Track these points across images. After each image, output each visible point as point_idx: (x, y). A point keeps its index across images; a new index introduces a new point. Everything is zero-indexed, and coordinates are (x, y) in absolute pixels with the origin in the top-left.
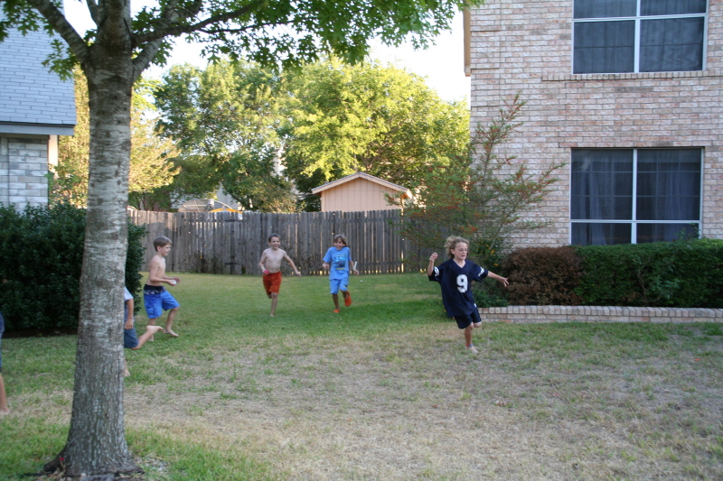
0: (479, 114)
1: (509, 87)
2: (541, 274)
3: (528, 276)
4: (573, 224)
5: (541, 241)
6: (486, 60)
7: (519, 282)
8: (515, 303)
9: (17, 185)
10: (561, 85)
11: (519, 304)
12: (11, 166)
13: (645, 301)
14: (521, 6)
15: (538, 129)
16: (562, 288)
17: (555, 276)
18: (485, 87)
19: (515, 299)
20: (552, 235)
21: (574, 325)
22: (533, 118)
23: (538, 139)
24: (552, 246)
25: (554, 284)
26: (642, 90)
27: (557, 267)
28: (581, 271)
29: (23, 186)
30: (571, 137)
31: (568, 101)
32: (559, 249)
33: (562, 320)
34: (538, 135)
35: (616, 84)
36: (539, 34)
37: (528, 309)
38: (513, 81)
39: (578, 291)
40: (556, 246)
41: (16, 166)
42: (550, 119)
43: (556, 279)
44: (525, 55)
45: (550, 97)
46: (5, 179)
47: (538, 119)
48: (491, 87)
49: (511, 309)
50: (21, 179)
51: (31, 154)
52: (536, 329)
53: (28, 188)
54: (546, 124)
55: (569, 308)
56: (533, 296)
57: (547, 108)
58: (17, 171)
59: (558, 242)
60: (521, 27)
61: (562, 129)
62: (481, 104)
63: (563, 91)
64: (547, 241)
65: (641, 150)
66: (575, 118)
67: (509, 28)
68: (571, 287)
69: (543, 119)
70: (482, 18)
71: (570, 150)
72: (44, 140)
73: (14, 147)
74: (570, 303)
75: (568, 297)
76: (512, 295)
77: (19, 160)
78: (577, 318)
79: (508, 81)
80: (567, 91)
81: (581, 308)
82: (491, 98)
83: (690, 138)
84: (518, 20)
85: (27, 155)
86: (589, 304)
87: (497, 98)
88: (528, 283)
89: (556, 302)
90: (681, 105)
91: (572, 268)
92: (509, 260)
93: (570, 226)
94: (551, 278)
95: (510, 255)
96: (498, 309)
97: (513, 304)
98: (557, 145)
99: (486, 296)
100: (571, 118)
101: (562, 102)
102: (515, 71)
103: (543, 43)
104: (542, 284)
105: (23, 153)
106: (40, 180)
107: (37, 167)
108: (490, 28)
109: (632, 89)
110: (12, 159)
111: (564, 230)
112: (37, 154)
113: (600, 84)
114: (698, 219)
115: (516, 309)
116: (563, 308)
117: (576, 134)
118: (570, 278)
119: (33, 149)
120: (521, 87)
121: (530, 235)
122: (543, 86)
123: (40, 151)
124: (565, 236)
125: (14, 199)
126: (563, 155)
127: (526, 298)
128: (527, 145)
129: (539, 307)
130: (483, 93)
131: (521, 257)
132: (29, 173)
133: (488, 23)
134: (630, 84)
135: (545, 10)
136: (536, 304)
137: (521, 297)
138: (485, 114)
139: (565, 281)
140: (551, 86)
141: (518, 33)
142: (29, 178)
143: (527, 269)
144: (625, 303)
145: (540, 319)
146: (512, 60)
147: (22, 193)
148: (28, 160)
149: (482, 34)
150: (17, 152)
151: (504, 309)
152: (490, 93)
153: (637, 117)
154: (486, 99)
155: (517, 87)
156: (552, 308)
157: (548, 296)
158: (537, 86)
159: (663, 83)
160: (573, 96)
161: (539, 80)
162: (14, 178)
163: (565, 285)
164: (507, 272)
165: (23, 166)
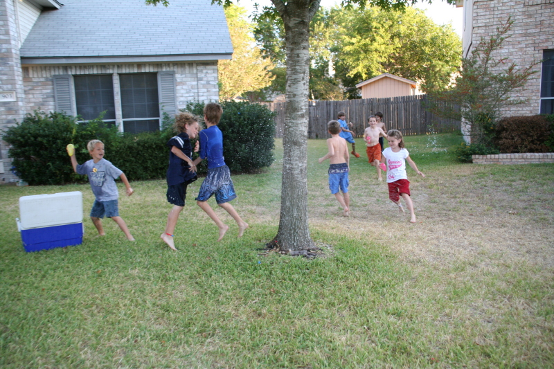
0: (479, 31)
1: (500, 12)
2: (522, 133)
3: (513, 135)
4: (542, 100)
5: (520, 112)
7: (507, 139)
8: (504, 151)
9: (203, 90)
10: (538, 8)
11: (506, 153)
12: (199, 79)
15: (520, 39)
16: (536, 142)
17: (531, 134)
18: (484, 14)
19: (503, 149)
20: (527, 108)
21: (545, 165)
22: (516, 32)
23: (520, 46)
24: (527, 115)
25: (530, 139)
27: (533, 128)
28: (550, 130)
29: (205, 90)
30: (543, 43)
31: (542, 18)
32: (534, 117)
33: (536, 162)
34: (519, 43)
37: (513, 155)
38: (504, 8)
39: (547, 144)
40: (530, 115)
41: (201, 79)
42: (529, 31)
43: (532, 136)
45: (530, 16)
46: (196, 87)
47: (520, 32)
48: (488, 13)
49: (501, 156)
50: (204, 86)
51: (209, 72)
52: (520, 168)
53: (208, 91)
54: (526, 35)
55: (541, 154)
56: (516, 147)
57: (527, 24)
58: (202, 82)
59: (531, 113)
61: (538, 37)
62: (480, 25)
63: (540, 12)
64: (523, 112)
66: (547, 29)
68: (542, 141)
69: (524, 32)
71: (542, 52)
72: (215, 63)
73: (200, 68)
74: (541, 151)
75: (539, 148)
76: (502, 147)
77: (203, 75)
78: (546, 160)
79: (499, 8)
80: (543, 11)
81: (549, 154)
82: (488, 21)
85: (207, 73)
87: (492, 20)
88: (513, 139)
89: (531, 151)
91: (543, 129)
92: (501, 125)
93: (540, 102)
94: (528, 136)
95: (500, 122)
96: (493, 156)
97: (502, 153)
98: (533, 49)
99: (485, 148)
100: (544, 30)
101: (538, 19)
104: (522, 139)
105: (205, 71)
106: (214, 86)
107: (212, 79)
110: (200, 75)
111: (536, 105)
112: (211, 71)
115: (505, 155)
116: (537, 154)
117: (547, 40)
118: (542, 135)
119: (210, 69)
120: (509, 11)
121: (512, 109)
122: (524, 9)
123: (214, 69)
124: (537, 108)
125: (201, 99)
126: (537, 55)
127: (511, 148)
128: (512, 50)
129: (520, 154)
130: (482, 17)
131: (508, 123)
132: (208, 83)
136: (518, 152)
137: (508, 148)
138: (483, 31)
139: (538, 137)
140: (531, 9)
142: (208, 86)
143: (512, 130)
145: (521, 162)
147: (205, 94)
148: (208, 75)
150: (201, 71)
151: (497, 156)
152: (487, 17)
154: (484, 21)
155: (506, 12)
156: (529, 155)
157: (526, 147)
158: (520, 10)
160: (547, 15)
161: (522, 6)
162: (200, 86)
163: (538, 140)
164: (499, 132)
165: (205, 79)
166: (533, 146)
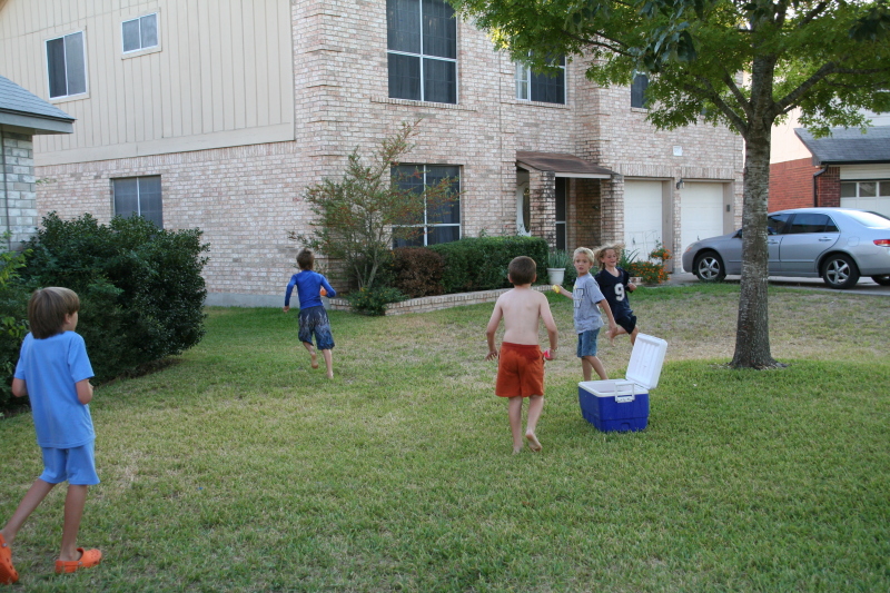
0: (330, 128)
1: (349, 105)
6: (333, 78)
9: (13, 195)
10: (382, 107)
12: (7, 170)
13: (476, 286)
14: (355, 32)
16: (432, 281)
18: (334, 103)
22: (366, 135)
26: (429, 116)
28: (445, 266)
31: (387, 122)
33: (440, 307)
35: (415, 110)
36: (367, 59)
38: (352, 100)
39: (442, 283)
41: (12, 170)
42: (378, 136)
44: (360, 77)
45: (376, 116)
46: (2, 187)
47: (370, 135)
48: (338, 104)
50: (15, 186)
51: (21, 154)
53: (22, 198)
54: (375, 140)
57: (374, 127)
58: (12, 176)
60: (355, 51)
62: (331, 119)
63: (384, 112)
65: (428, 166)
67: (349, 51)
68: (438, 280)
69: (373, 136)
70: (330, 38)
71: (390, 165)
72: (29, 135)
73: (7, 144)
74: (437, 294)
77: (13, 161)
79: (348, 99)
80: (387, 112)
82: (338, 114)
83: (456, 158)
84: (353, 44)
85: (19, 156)
86: (448, 293)
87: (342, 114)
90: (451, 131)
101: (384, 122)
102: (353, 90)
103: (370, 68)
106: (30, 186)
107: (27, 171)
108: (335, 48)
109: (425, 115)
110: (8, 160)
112: (25, 154)
113: (406, 109)
114: (458, 222)
115: (416, 301)
118: (437, 273)
119: (23, 149)
120: (357, 105)
122: (371, 106)
123: (27, 150)
124: (390, 240)
130: (333, 109)
132: (21, 178)
133: (333, 43)
134: (423, 111)
135: (370, 39)
138: (334, 128)
140: (377, 107)
141: (354, 56)
142: (22, 186)
144: (465, 290)
145: (429, 309)
146: (351, 80)
147: (17, 204)
148: (20, 162)
149: (329, 53)
150: (11, 151)
152: (338, 109)
153: (428, 139)
156: (435, 299)
158: (367, 106)
159: (441, 112)
160: (390, 117)
161: (368, 101)
162: (10, 185)
163: (433, 279)
164: (398, 270)
165: (16, 169)
166: (431, 288)
